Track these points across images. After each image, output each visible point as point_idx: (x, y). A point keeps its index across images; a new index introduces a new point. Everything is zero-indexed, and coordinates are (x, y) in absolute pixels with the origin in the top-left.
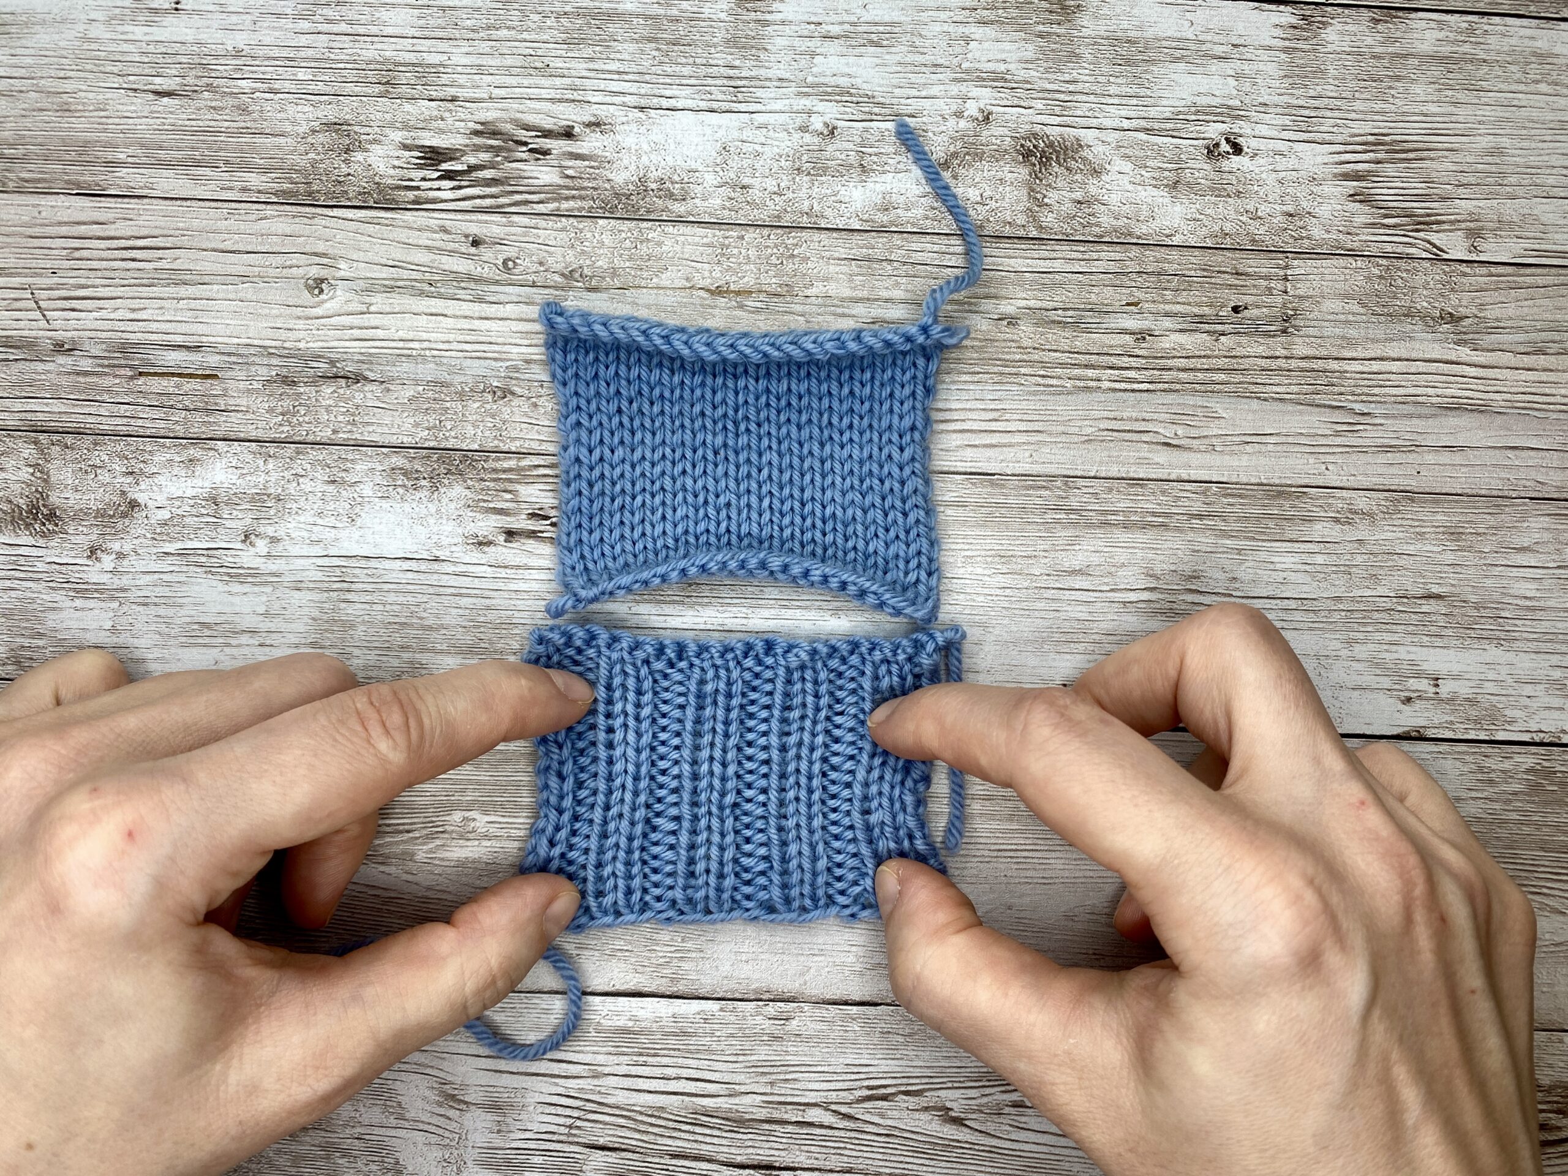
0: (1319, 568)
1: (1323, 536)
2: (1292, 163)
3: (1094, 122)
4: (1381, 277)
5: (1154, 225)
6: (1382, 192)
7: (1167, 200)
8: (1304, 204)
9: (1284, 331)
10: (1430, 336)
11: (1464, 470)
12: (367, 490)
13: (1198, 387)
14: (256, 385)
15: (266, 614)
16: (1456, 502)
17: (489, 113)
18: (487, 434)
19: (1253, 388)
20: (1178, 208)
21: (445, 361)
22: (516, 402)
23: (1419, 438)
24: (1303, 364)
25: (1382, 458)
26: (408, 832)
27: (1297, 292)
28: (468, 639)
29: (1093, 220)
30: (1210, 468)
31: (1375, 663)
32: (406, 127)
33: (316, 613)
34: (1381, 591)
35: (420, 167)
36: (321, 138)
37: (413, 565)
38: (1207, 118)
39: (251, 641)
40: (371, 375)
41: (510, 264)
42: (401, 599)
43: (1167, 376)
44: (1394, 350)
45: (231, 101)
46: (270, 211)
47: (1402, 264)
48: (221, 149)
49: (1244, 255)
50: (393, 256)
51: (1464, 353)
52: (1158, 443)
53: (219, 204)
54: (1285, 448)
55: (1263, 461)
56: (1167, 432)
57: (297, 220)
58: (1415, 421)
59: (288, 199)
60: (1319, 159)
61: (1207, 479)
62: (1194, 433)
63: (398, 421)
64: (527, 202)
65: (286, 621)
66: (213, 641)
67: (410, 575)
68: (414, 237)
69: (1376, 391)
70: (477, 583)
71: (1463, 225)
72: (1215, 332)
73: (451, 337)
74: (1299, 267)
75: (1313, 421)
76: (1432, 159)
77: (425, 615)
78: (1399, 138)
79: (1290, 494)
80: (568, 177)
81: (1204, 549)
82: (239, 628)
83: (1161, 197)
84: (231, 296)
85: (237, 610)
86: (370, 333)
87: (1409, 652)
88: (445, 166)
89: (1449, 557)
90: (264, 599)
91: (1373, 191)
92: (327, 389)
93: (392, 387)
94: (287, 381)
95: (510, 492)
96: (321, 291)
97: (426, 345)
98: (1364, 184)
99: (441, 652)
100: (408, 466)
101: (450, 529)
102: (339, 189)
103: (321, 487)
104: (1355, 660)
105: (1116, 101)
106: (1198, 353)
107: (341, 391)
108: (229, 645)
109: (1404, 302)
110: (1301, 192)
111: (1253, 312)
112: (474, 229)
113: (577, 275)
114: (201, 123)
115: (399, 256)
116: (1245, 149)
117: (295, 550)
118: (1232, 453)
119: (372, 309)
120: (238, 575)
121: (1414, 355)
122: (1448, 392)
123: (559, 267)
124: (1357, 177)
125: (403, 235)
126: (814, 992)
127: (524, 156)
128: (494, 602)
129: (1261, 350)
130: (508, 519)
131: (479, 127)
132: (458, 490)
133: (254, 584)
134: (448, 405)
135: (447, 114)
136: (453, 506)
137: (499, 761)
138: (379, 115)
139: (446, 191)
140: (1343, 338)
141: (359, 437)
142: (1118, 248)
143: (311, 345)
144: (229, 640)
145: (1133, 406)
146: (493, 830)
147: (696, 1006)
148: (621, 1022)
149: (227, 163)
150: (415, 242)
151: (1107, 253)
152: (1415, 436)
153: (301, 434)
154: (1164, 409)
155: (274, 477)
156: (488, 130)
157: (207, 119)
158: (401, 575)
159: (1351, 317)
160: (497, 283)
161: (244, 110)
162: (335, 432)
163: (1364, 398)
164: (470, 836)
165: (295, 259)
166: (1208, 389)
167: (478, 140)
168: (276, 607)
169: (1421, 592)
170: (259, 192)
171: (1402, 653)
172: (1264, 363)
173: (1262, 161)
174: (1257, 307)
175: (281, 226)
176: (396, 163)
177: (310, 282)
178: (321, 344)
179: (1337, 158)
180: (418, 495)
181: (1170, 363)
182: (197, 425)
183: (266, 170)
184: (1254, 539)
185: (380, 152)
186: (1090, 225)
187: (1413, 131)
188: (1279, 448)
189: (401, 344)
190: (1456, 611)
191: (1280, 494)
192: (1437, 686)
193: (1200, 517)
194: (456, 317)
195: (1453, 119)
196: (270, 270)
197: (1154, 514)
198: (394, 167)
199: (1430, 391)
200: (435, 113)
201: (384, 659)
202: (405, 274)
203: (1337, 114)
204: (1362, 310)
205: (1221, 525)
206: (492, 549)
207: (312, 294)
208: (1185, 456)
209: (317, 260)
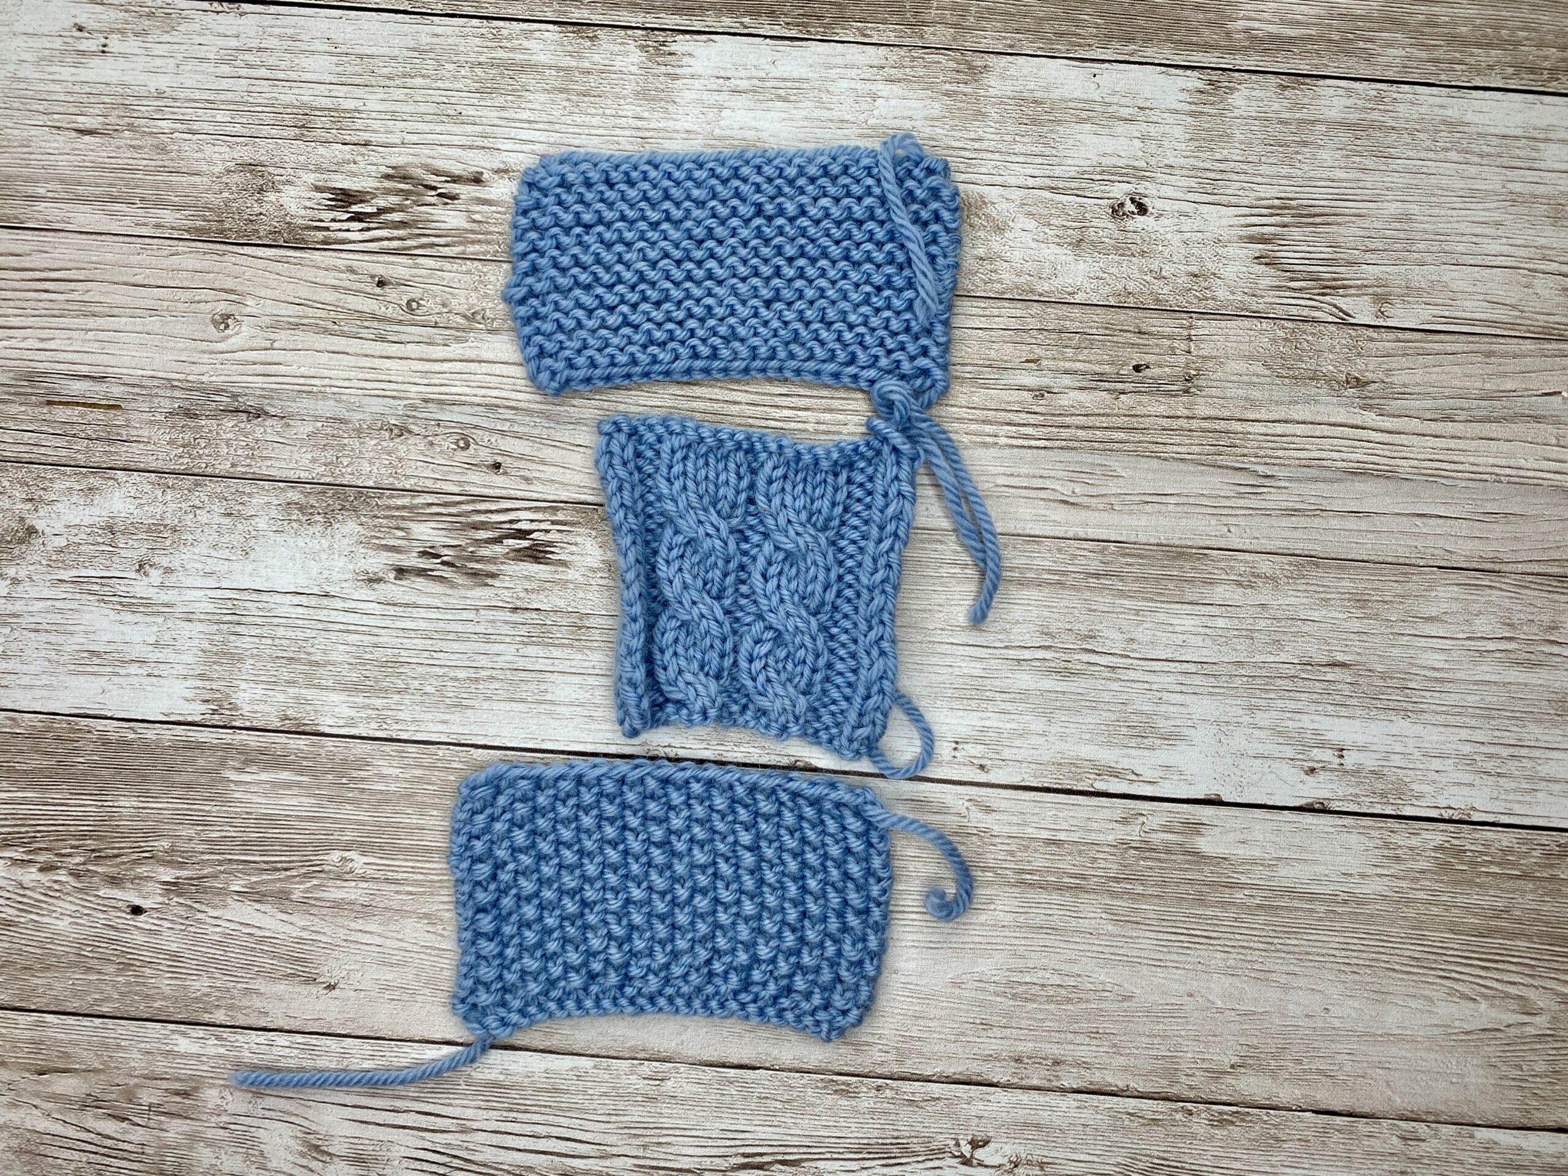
0: (1220, 632)
1: (1224, 599)
2: (1197, 224)
3: (998, 180)
4: (1286, 339)
5: (1057, 282)
6: (1287, 255)
7: (1071, 258)
8: (1210, 265)
9: (1186, 391)
10: (1335, 400)
11: (1370, 536)
12: (262, 523)
13: (1096, 445)
14: (159, 417)
15: (156, 645)
16: (1362, 568)
17: (400, 158)
18: (383, 471)
19: (1153, 447)
20: (1081, 266)
21: (344, 398)
22: (412, 440)
23: (1325, 502)
24: (1205, 425)
25: (1286, 522)
26: (286, 869)
27: (1201, 353)
28: (354, 676)
29: (995, 277)
30: (1108, 527)
31: (1277, 731)
32: (319, 169)
33: (206, 645)
34: (1283, 657)
35: (331, 208)
36: (236, 178)
37: (303, 600)
38: (1113, 178)
39: (140, 671)
40: (272, 411)
41: (414, 305)
42: (290, 634)
43: (1065, 433)
44: (1300, 412)
45: (150, 140)
46: (181, 247)
47: (1307, 327)
48: (138, 187)
49: (1147, 314)
50: (300, 294)
51: (1370, 418)
52: (1055, 501)
53: (133, 239)
54: (1185, 508)
55: (1162, 521)
56: (1065, 490)
57: (208, 256)
58: (1321, 485)
59: (200, 236)
60: (1225, 222)
61: (1105, 537)
62: (1094, 491)
63: (296, 456)
64: (433, 245)
65: (177, 652)
66: (102, 669)
67: (300, 610)
68: (321, 276)
69: (1280, 453)
70: (365, 620)
71: (1370, 290)
72: (1115, 390)
73: (352, 375)
74: (1204, 327)
75: (1215, 482)
76: (1339, 224)
77: (313, 650)
78: (1305, 202)
79: (1191, 555)
80: (474, 221)
81: (1101, 608)
82: (128, 658)
83: (1065, 255)
84: (138, 329)
85: (128, 639)
86: (273, 369)
87: (1313, 721)
88: (355, 208)
89: (1355, 625)
90: (155, 629)
91: (1279, 254)
92: (229, 423)
93: (292, 423)
94: (189, 414)
95: (402, 529)
96: (227, 327)
97: (327, 382)
98: (1269, 247)
99: (326, 688)
100: (303, 501)
101: (341, 564)
102: (251, 227)
103: (218, 519)
104: (1256, 727)
105: (1021, 159)
106: (1097, 411)
107: (242, 425)
108: (118, 674)
109: (1311, 365)
110: (1206, 253)
111: (1155, 371)
112: (380, 270)
113: (479, 317)
114: (119, 161)
115: (305, 295)
116: (1150, 209)
117: (188, 582)
118: (1131, 513)
119: (276, 345)
120: (130, 605)
121: (1319, 419)
122: (1353, 456)
123: (462, 309)
124: (1263, 240)
125: (310, 274)
126: (690, 1053)
127: (433, 200)
128: (381, 639)
129: (1162, 409)
130: (399, 556)
131: (390, 171)
132: (350, 527)
133: (146, 614)
134: (346, 441)
135: (359, 158)
136: (346, 541)
137: (379, 801)
138: (294, 157)
139: (355, 231)
140: (1247, 399)
141: (257, 470)
142: (1019, 305)
143: (214, 379)
144: (117, 670)
145: (1031, 463)
146: (370, 871)
147: (568, 1062)
148: (492, 1077)
149: (143, 200)
150: (322, 281)
151: (1008, 309)
152: (1320, 501)
153: (201, 466)
154: (1062, 466)
155: (172, 506)
156: (399, 174)
157: (126, 158)
158: (291, 609)
159: (1255, 379)
160: (400, 323)
161: (162, 149)
162: (233, 465)
163: (1268, 460)
164: (348, 877)
165: (204, 295)
166: (1107, 447)
167: (388, 184)
168: (167, 637)
169: (1325, 660)
170: (173, 228)
171: (1306, 721)
172: (1165, 422)
173: (1166, 222)
174: (1160, 366)
175: (192, 262)
176: (308, 204)
177: (217, 317)
178: (223, 378)
179: (1243, 221)
180: (311, 530)
181: (1068, 420)
182: (99, 454)
183: (179, 208)
184: (1152, 600)
185: (293, 193)
186: (991, 281)
187: (1319, 196)
188: (1180, 509)
189: (302, 381)
190: (1361, 681)
191: (1180, 555)
192: (1342, 757)
193: (1097, 576)
194: (357, 355)
195: (1361, 184)
196: (179, 305)
197: (1049, 571)
198: (305, 208)
199: (1335, 455)
200: (349, 156)
201: (270, 693)
202: (310, 312)
203: (1243, 177)
204: (1267, 372)
205: (1119, 585)
206: (382, 586)
207: (218, 329)
208: (1084, 514)
209: (225, 296)
